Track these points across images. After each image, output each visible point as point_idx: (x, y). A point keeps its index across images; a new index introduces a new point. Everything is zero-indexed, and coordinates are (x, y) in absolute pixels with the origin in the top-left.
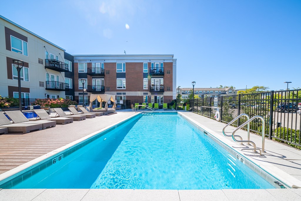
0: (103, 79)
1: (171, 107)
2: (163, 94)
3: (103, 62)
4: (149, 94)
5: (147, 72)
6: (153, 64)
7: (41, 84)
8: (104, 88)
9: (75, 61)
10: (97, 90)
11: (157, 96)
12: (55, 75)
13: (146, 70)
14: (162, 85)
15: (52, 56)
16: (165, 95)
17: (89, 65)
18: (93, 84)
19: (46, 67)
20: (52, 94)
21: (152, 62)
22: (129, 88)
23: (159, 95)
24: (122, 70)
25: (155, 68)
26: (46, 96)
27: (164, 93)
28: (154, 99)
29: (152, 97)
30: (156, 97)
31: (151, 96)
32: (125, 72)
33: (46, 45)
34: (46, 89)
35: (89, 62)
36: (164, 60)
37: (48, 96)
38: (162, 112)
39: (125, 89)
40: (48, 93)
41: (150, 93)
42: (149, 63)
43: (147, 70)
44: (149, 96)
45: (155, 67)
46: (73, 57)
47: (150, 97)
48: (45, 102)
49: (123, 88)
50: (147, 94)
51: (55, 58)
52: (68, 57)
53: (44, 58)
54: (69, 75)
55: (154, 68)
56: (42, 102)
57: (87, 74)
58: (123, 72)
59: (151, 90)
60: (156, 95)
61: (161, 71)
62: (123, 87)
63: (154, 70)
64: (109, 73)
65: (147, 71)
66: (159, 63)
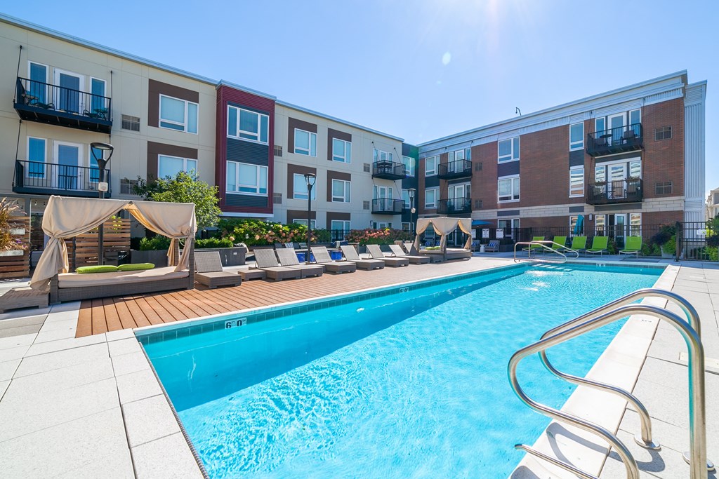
0: (468, 184)
1: (659, 247)
2: (640, 207)
3: (468, 147)
4: (589, 210)
5: (583, 148)
6: (600, 122)
7: (366, 205)
8: (470, 202)
9: (421, 156)
10: (456, 209)
11: (616, 215)
12: (386, 188)
13: (577, 143)
14: (635, 180)
15: (384, 155)
16: (648, 211)
17: (444, 156)
18: (450, 196)
19: (374, 176)
20: (382, 221)
21: (598, 116)
22: (528, 196)
23: (623, 211)
24: (512, 155)
25: (610, 132)
26: (372, 224)
27: (643, 204)
28: (604, 223)
29: (596, 219)
30: (612, 217)
31: (593, 216)
32: (518, 159)
33: (376, 138)
34: (373, 213)
35: (442, 152)
36: (644, 99)
37: (375, 224)
38: (607, 265)
39: (518, 200)
40: (375, 219)
41: (592, 207)
42: (589, 123)
43: (583, 142)
44: (587, 217)
45: (610, 127)
46: (418, 148)
47: (591, 218)
48: (361, 235)
49: (513, 200)
50: (581, 209)
51: (387, 158)
52: (408, 150)
53: (371, 161)
54: (409, 183)
55: (607, 130)
56: (356, 235)
57: (439, 177)
58: (513, 160)
59: (594, 197)
60: (611, 212)
61: (630, 137)
62: (512, 198)
63: (607, 136)
64: (481, 168)
65: (581, 145)
66: (624, 115)
